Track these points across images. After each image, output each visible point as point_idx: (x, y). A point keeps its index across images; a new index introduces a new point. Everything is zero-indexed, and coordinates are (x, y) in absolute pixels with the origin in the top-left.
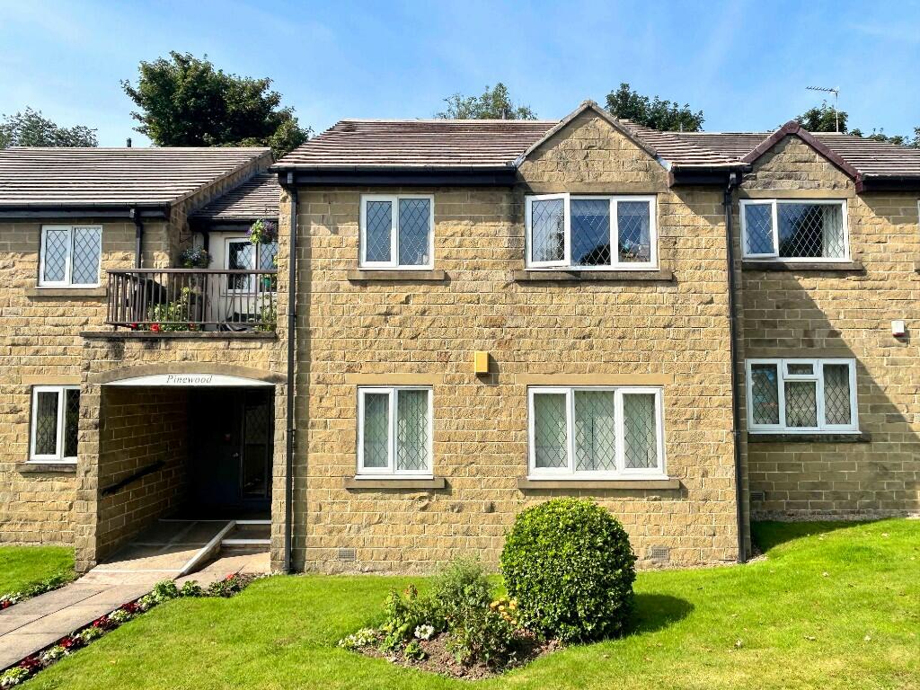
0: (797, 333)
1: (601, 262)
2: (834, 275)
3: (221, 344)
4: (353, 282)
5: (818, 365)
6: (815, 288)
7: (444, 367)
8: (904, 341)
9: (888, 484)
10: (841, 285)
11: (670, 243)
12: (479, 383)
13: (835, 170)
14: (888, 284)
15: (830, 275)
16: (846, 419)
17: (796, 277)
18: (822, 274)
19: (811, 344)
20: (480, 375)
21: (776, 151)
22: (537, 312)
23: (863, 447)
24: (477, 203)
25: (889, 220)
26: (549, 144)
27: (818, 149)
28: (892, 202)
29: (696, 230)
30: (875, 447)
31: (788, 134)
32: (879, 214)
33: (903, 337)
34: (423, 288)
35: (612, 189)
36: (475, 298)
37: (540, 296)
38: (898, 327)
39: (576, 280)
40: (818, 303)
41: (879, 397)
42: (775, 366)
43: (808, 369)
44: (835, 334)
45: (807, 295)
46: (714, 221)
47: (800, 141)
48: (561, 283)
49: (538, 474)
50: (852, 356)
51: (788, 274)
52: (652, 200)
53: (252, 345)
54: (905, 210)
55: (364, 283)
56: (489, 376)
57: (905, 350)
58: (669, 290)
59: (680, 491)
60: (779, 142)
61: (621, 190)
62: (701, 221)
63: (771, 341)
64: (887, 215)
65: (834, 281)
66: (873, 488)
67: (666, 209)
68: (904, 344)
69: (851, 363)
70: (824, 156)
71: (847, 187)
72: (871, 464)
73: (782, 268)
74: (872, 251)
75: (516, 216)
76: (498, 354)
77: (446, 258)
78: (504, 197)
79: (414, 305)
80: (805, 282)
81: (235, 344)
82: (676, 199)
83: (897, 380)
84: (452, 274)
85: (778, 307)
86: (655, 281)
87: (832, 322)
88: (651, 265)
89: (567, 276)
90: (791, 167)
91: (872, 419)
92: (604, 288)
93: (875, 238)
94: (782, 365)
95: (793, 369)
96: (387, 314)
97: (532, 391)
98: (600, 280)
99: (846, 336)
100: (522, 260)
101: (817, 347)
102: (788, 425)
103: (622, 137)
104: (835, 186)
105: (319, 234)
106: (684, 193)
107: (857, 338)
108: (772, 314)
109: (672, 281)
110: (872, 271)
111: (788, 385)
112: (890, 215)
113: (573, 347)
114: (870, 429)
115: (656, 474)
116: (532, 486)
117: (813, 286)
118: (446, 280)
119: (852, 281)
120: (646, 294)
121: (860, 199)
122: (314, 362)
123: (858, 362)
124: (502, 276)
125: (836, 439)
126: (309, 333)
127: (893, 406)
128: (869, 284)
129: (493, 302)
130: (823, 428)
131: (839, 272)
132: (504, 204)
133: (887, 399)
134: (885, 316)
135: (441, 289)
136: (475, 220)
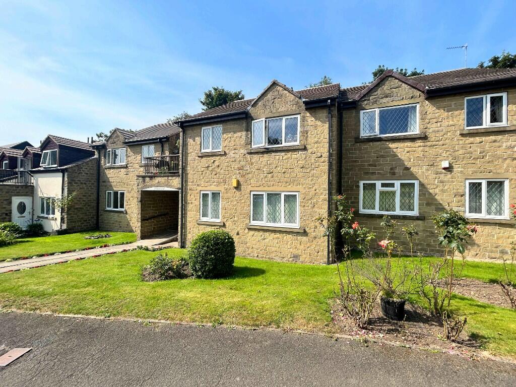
0: (387, 168)
1: (278, 144)
2: (409, 140)
3: (166, 178)
4: (199, 156)
5: (397, 184)
6: (397, 148)
7: (225, 185)
8: (449, 171)
9: (434, 241)
10: (412, 146)
11: (305, 133)
12: (235, 190)
13: (413, 89)
14: (441, 143)
15: (406, 141)
16: (411, 209)
17: (388, 143)
18: (402, 141)
19: (394, 174)
20: (235, 188)
21: (380, 85)
22: (254, 164)
23: (420, 222)
24: (236, 126)
25: (444, 110)
26: (260, 99)
27: (403, 80)
28: (447, 101)
29: (316, 127)
30: (427, 223)
31: (387, 76)
32: (438, 108)
33: (449, 169)
34: (219, 157)
35: (282, 114)
36: (234, 160)
37: (256, 157)
38: (446, 164)
39: (267, 151)
40: (399, 154)
41: (432, 199)
42: (375, 184)
43: (392, 185)
44: (407, 169)
45: (393, 151)
46: (324, 122)
47: (394, 79)
48: (263, 153)
49: (253, 223)
50: (417, 179)
51: (383, 142)
52: (298, 116)
53: (174, 178)
54: (455, 104)
55: (202, 157)
56: (238, 187)
57: (449, 176)
58: (304, 153)
59: (305, 233)
60: (382, 81)
61: (286, 114)
62: (319, 123)
63: (373, 173)
64: (444, 108)
65: (409, 144)
66: (425, 242)
67: (304, 119)
68: (449, 173)
69: (416, 183)
70: (406, 84)
71: (419, 97)
72: (424, 230)
73: (380, 140)
74: (433, 127)
75: (248, 129)
76: (241, 180)
77: (225, 147)
78: (244, 123)
79: (217, 163)
80: (392, 145)
81: (170, 178)
82: (308, 114)
83: (443, 191)
84: (227, 152)
85: (377, 158)
86: (298, 149)
87: (406, 164)
88: (297, 143)
89: (265, 150)
90: (388, 92)
91: (427, 209)
92: (279, 154)
93: (435, 120)
94: (378, 184)
95: (383, 185)
96: (208, 167)
97: (252, 193)
98: (276, 151)
99: (413, 170)
100: (250, 145)
101: (397, 175)
102: (380, 210)
103: (287, 92)
104: (412, 97)
105: (190, 141)
106: (311, 111)
107: (421, 171)
108: (374, 161)
109: (305, 149)
110: (432, 137)
111: (382, 193)
112: (445, 107)
113: (266, 177)
114: (424, 214)
115: (296, 226)
116: (251, 227)
117: (396, 146)
118: (225, 154)
119: (419, 143)
120: (295, 155)
121: (427, 102)
122: (189, 183)
123: (420, 182)
124: (243, 151)
125: (405, 218)
126: (188, 174)
127: (440, 203)
128: (429, 144)
129: (240, 161)
130: (398, 212)
131: (413, 139)
132: (244, 125)
133: (436, 200)
134: (438, 160)
135: (223, 158)
136: (235, 132)
